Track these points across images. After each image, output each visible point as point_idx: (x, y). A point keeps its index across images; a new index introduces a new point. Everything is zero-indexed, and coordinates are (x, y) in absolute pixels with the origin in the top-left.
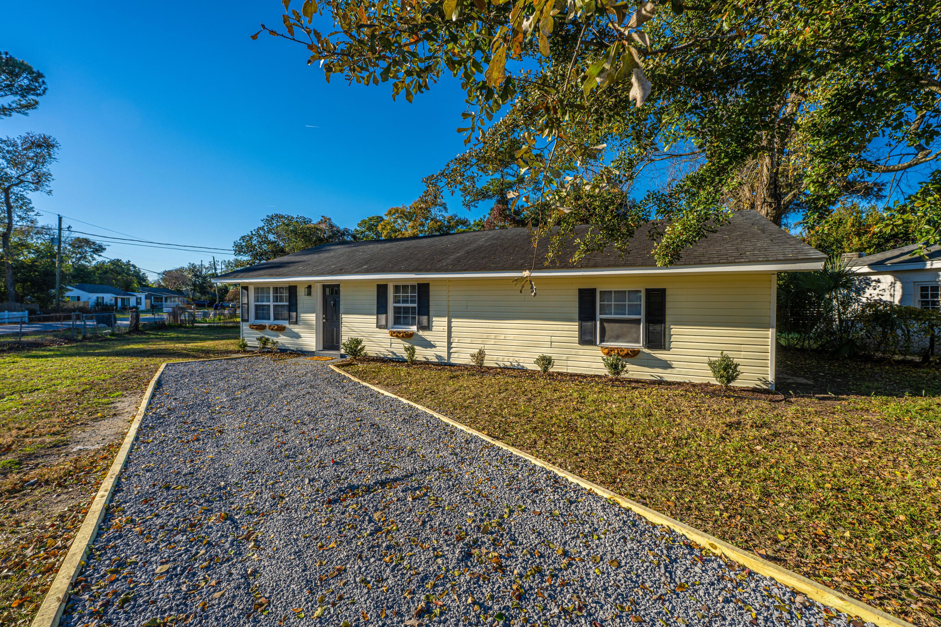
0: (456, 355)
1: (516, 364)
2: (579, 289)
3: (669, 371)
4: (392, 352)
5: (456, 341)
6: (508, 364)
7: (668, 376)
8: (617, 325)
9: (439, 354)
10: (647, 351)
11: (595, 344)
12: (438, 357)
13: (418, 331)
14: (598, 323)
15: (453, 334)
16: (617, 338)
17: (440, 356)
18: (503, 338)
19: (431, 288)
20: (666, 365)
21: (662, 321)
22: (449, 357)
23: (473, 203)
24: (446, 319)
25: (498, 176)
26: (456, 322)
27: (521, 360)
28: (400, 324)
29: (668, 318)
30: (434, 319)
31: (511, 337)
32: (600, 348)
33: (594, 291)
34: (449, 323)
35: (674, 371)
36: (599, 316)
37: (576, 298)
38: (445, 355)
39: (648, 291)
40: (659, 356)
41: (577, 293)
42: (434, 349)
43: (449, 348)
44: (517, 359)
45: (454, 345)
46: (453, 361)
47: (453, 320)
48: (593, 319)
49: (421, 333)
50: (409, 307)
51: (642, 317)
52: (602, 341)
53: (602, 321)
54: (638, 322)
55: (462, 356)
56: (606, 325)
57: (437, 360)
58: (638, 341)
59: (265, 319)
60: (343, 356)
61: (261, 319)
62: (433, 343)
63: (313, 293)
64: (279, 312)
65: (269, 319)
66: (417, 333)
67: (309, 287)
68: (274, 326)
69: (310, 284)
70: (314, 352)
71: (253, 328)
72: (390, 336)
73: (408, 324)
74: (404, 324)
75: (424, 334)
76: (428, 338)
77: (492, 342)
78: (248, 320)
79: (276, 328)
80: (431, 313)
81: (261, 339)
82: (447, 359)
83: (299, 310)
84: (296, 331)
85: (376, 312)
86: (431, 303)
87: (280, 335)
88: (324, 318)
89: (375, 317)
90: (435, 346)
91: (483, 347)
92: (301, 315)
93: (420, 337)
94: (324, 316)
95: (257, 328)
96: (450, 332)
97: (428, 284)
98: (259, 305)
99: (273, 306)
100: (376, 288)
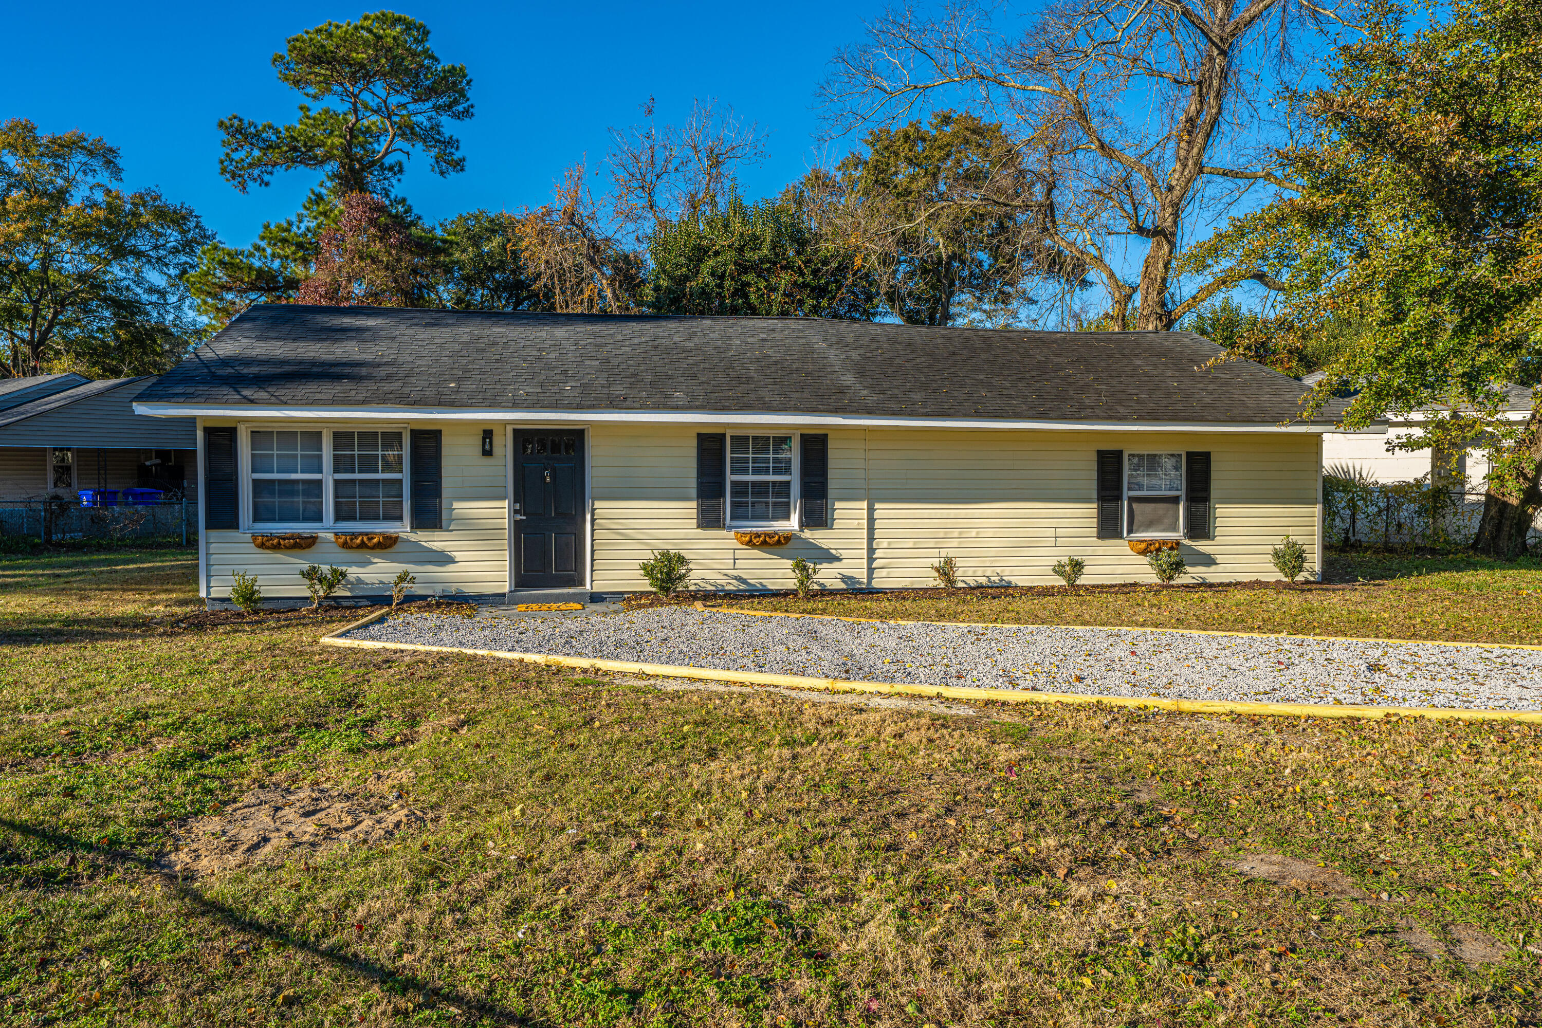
0: (884, 572)
1: (996, 579)
2: (1099, 452)
3: (1213, 568)
4: (739, 579)
5: (885, 545)
6: (983, 581)
7: (1213, 575)
8: (1152, 505)
9: (847, 572)
10: (1187, 542)
11: (1121, 537)
12: (845, 579)
13: (802, 531)
14: (1126, 503)
15: (877, 533)
16: (1150, 525)
17: (851, 578)
18: (974, 535)
19: (831, 444)
20: (1209, 561)
21: (1206, 499)
22: (870, 578)
23: (256, 172)
24: (864, 504)
25: (336, 103)
26: (883, 510)
27: (1007, 571)
28: (746, 518)
29: (1214, 494)
30: (837, 505)
31: (990, 533)
32: (1126, 543)
33: (1118, 454)
34: (871, 510)
35: (1219, 568)
36: (1126, 493)
37: (1094, 466)
38: (861, 574)
39: (1189, 454)
40: (1203, 549)
41: (1095, 457)
42: (836, 564)
43: (871, 560)
44: (999, 570)
45: (879, 553)
46: (876, 584)
47: (877, 506)
48: (1119, 498)
49: (807, 534)
50: (768, 483)
51: (1182, 493)
52: (1130, 531)
53: (1131, 500)
54: (1175, 500)
55: (896, 572)
56: (1135, 505)
57: (844, 586)
58: (1174, 529)
59: (296, 519)
60: (596, 598)
61: (282, 519)
62: (833, 552)
63: (497, 450)
64: (357, 500)
65: (318, 517)
66: (799, 534)
67: (488, 435)
68: (354, 535)
69: (488, 427)
70: (504, 595)
71: (262, 546)
72: (736, 544)
73: (765, 518)
74: (755, 518)
75: (818, 537)
76: (825, 544)
77: (955, 542)
78: (233, 524)
79: (359, 541)
80: (831, 493)
81: (310, 575)
82: (865, 580)
83: (445, 493)
84: (436, 545)
85: (694, 493)
86: (831, 474)
87: (376, 560)
88: (516, 512)
89: (694, 504)
90: (838, 559)
91: (951, 553)
92: (456, 505)
93: (806, 541)
94: (518, 506)
95: (279, 543)
96: (871, 529)
97: (826, 435)
98: (272, 481)
99: (337, 483)
100: (694, 443)
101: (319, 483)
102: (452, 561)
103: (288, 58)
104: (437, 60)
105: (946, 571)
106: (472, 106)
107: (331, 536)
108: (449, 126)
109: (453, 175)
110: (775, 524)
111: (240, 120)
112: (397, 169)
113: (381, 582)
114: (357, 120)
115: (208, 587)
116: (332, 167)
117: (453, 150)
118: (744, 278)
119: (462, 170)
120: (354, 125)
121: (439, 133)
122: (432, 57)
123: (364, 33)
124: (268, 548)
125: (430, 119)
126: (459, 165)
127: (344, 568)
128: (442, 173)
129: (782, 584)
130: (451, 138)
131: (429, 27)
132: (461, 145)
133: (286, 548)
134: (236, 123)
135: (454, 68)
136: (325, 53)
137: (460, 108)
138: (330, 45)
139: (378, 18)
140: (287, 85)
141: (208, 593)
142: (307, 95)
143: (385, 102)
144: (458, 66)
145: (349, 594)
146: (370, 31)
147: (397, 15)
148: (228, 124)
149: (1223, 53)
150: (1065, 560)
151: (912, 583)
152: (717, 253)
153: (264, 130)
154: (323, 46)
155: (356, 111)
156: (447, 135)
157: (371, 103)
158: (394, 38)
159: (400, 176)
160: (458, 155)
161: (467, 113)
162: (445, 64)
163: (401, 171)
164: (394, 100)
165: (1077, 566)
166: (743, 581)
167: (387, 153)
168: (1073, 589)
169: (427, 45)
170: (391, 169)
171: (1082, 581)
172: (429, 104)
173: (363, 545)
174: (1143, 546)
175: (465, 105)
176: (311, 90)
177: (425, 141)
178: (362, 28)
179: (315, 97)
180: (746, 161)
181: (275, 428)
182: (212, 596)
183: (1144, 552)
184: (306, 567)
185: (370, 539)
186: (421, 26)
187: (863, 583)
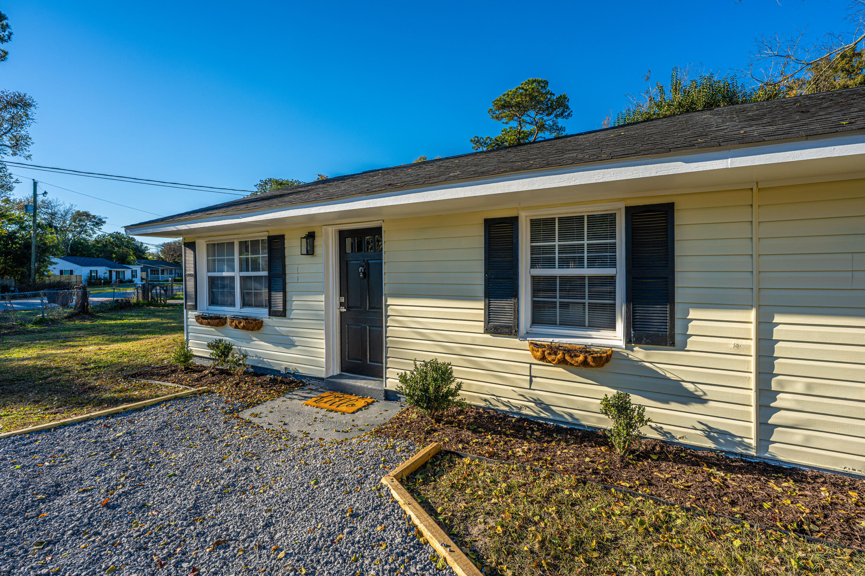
0: (797, 436)
4: (538, 402)
9: (718, 423)
12: (711, 433)
13: (629, 348)
15: (779, 366)
17: (724, 433)
19: (681, 218)
22: (764, 440)
24: (752, 315)
25: (514, 124)
26: (793, 326)
28: (552, 323)
30: (694, 313)
34: (765, 325)
38: (742, 431)
42: (696, 407)
43: (766, 409)
45: (782, 400)
46: (778, 453)
47: (777, 319)
49: (640, 355)
50: (582, 278)
57: (708, 444)
59: (226, 305)
60: (389, 396)
61: (221, 304)
62: (690, 387)
63: (319, 249)
64: (253, 291)
66: (625, 352)
67: (310, 236)
69: (311, 231)
70: (329, 380)
71: (202, 323)
72: (530, 357)
73: (580, 325)
74: (564, 324)
75: (659, 360)
76: (674, 373)
78: (195, 307)
80: (680, 296)
81: (213, 346)
82: (753, 442)
83: (288, 287)
84: (285, 331)
85: (481, 290)
86: (680, 264)
87: (255, 339)
88: (341, 304)
90: (701, 400)
92: (294, 297)
93: (637, 365)
94: (343, 300)
95: (209, 322)
96: (765, 357)
97: (671, 205)
98: (217, 278)
99: (242, 279)
100: (482, 230)
101: (234, 278)
102: (293, 344)
103: (494, 109)
104: (554, 95)
106: (571, 112)
108: (561, 122)
110: (592, 334)
111: (478, 137)
114: (521, 128)
122: (550, 93)
123: (521, 91)
125: (553, 121)
131: (548, 81)
132: (566, 129)
133: (213, 325)
134: (476, 139)
135: (561, 96)
137: (566, 114)
138: (508, 99)
139: (526, 82)
140: (494, 120)
142: (503, 123)
143: (534, 119)
144: (562, 94)
146: (523, 88)
147: (534, 79)
148: (473, 139)
153: (486, 140)
154: (506, 101)
156: (560, 127)
157: (528, 121)
158: (533, 89)
161: (569, 115)
162: (557, 95)
164: (538, 117)
166: (547, 408)
169: (548, 89)
172: (553, 116)
173: (245, 328)
175: (569, 112)
176: (504, 120)
177: (550, 131)
178: (520, 88)
179: (506, 123)
186: (545, 81)
187: (748, 447)
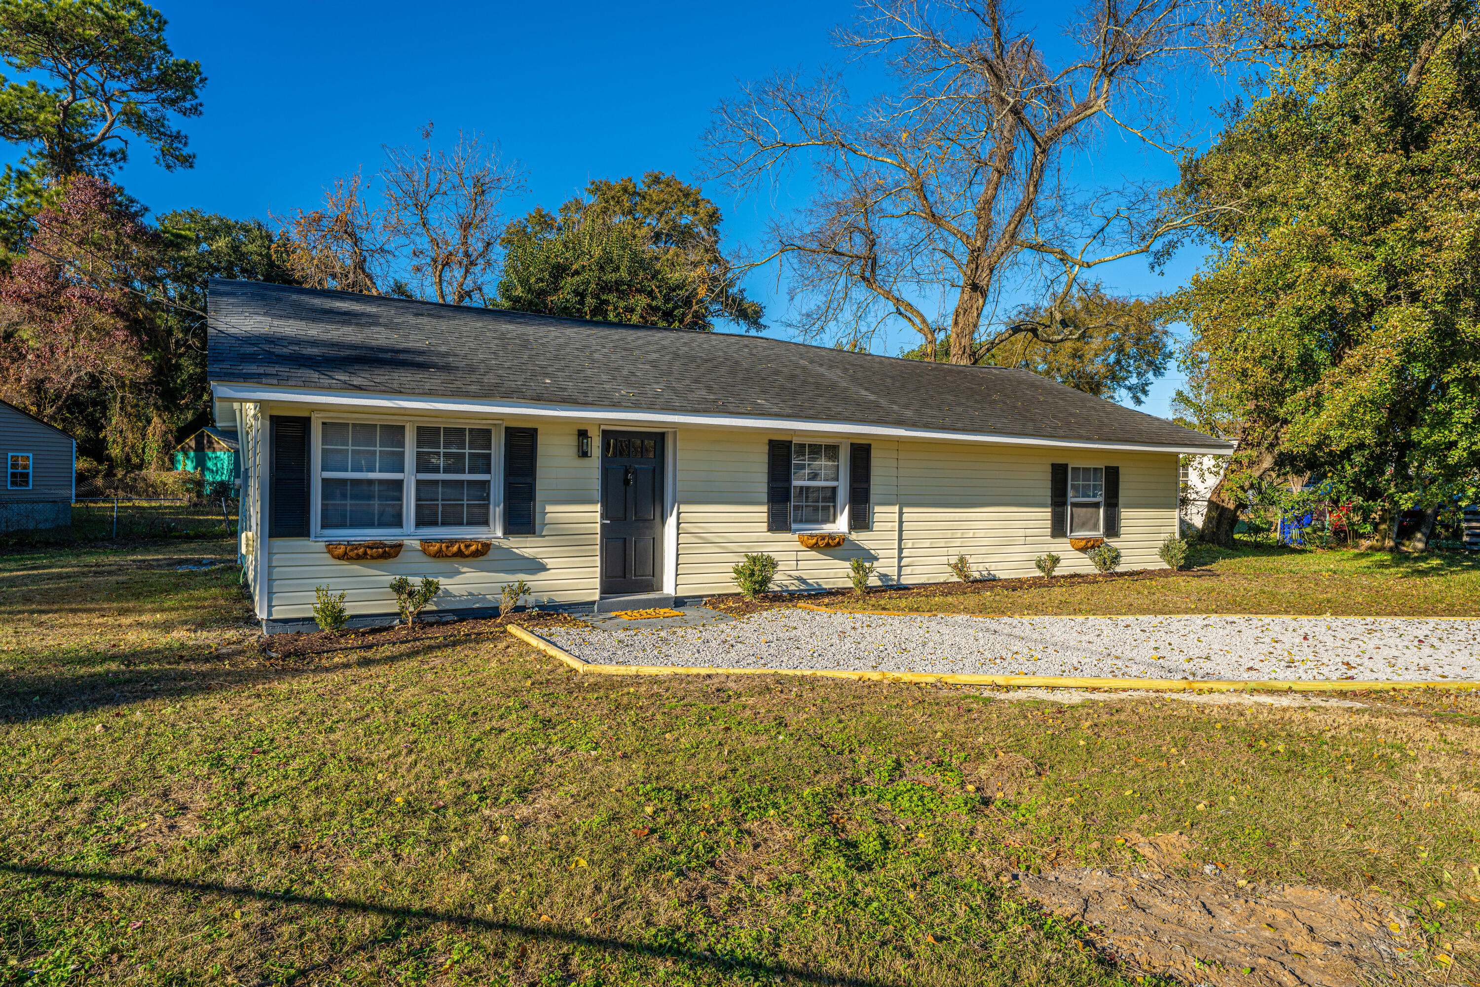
0: (909, 570)
1: (985, 573)
2: (1053, 465)
4: (799, 579)
5: (910, 545)
8: (1084, 510)
9: (883, 571)
10: (1105, 539)
11: (1066, 536)
12: (881, 576)
13: (851, 533)
14: (1069, 508)
15: (905, 535)
16: (1082, 526)
17: (886, 575)
18: (974, 535)
19: (874, 454)
21: (1116, 505)
22: (899, 575)
24: (896, 509)
26: (910, 513)
27: (993, 566)
28: (805, 521)
29: (1121, 500)
30: (877, 509)
31: (982, 533)
32: (1070, 541)
33: (1065, 466)
34: (901, 514)
35: (1122, 560)
36: (1070, 500)
37: (1049, 476)
38: (893, 572)
39: (1106, 468)
40: (1114, 545)
41: (1049, 469)
42: (875, 564)
43: (900, 558)
44: (987, 565)
45: (905, 553)
46: (905, 581)
47: (905, 510)
48: (1064, 504)
49: (854, 536)
50: (820, 488)
51: (1102, 499)
52: (1071, 532)
55: (918, 569)
56: (1074, 510)
57: (879, 583)
58: (1095, 527)
59: (371, 525)
60: (679, 602)
61: (353, 525)
62: (873, 552)
63: (593, 451)
64: (440, 503)
65: (397, 521)
66: (847, 536)
67: (583, 434)
68: (452, 542)
69: (582, 428)
70: (593, 603)
71: (344, 557)
72: (798, 546)
73: (816, 521)
75: (861, 538)
76: (867, 545)
77: (958, 542)
78: (301, 530)
79: (455, 548)
80: (873, 498)
81: (399, 588)
82: (896, 578)
83: (539, 495)
84: (528, 552)
85: (765, 497)
86: (873, 480)
87: (465, 570)
89: (765, 508)
90: (877, 559)
91: (963, 551)
92: (549, 508)
93: (852, 542)
95: (365, 553)
96: (901, 531)
97: (870, 445)
98: (344, 481)
99: (419, 483)
100: (766, 449)
101: (399, 484)
102: (543, 568)
104: (172, 54)
105: (961, 566)
106: (201, 105)
107: (416, 544)
108: (174, 121)
109: (179, 169)
110: (824, 526)
112: (120, 156)
113: (471, 594)
114: (75, 99)
115: (270, 607)
116: (43, 144)
117: (180, 146)
118: (604, 297)
119: (191, 166)
120: (70, 104)
121: (163, 126)
122: (164, 48)
123: (91, 10)
124: (352, 558)
125: (155, 110)
126: (188, 161)
127: (435, 580)
128: (168, 167)
129: (834, 583)
130: (179, 133)
131: (164, 17)
132: (189, 141)
133: (373, 558)
135: (188, 63)
136: (45, 22)
137: (187, 105)
138: (49, 15)
141: (270, 613)
142: (10, 63)
143: (102, 85)
144: (193, 62)
145: (435, 608)
146: (99, 9)
149: (1044, 152)
150: (1044, 556)
151: (929, 579)
152: (577, 273)
154: (41, 15)
155: (73, 90)
156: (173, 130)
158: (129, 21)
159: (121, 164)
160: (186, 151)
161: (195, 110)
162: (178, 57)
163: (124, 158)
164: (113, 86)
165: (1056, 561)
166: (803, 581)
167: (103, 138)
168: (1052, 581)
169: (164, 35)
170: (113, 155)
171: (1057, 572)
172: (154, 96)
173: (460, 554)
174: (1083, 543)
175: (193, 102)
176: (17, 60)
177: (150, 132)
179: (20, 68)
180: (510, 193)
181: (351, 419)
182: (275, 616)
183: (1083, 550)
184: (391, 579)
185: (467, 547)
186: (156, 14)
187: (892, 580)
